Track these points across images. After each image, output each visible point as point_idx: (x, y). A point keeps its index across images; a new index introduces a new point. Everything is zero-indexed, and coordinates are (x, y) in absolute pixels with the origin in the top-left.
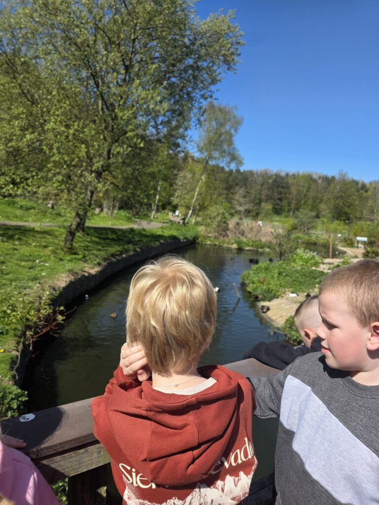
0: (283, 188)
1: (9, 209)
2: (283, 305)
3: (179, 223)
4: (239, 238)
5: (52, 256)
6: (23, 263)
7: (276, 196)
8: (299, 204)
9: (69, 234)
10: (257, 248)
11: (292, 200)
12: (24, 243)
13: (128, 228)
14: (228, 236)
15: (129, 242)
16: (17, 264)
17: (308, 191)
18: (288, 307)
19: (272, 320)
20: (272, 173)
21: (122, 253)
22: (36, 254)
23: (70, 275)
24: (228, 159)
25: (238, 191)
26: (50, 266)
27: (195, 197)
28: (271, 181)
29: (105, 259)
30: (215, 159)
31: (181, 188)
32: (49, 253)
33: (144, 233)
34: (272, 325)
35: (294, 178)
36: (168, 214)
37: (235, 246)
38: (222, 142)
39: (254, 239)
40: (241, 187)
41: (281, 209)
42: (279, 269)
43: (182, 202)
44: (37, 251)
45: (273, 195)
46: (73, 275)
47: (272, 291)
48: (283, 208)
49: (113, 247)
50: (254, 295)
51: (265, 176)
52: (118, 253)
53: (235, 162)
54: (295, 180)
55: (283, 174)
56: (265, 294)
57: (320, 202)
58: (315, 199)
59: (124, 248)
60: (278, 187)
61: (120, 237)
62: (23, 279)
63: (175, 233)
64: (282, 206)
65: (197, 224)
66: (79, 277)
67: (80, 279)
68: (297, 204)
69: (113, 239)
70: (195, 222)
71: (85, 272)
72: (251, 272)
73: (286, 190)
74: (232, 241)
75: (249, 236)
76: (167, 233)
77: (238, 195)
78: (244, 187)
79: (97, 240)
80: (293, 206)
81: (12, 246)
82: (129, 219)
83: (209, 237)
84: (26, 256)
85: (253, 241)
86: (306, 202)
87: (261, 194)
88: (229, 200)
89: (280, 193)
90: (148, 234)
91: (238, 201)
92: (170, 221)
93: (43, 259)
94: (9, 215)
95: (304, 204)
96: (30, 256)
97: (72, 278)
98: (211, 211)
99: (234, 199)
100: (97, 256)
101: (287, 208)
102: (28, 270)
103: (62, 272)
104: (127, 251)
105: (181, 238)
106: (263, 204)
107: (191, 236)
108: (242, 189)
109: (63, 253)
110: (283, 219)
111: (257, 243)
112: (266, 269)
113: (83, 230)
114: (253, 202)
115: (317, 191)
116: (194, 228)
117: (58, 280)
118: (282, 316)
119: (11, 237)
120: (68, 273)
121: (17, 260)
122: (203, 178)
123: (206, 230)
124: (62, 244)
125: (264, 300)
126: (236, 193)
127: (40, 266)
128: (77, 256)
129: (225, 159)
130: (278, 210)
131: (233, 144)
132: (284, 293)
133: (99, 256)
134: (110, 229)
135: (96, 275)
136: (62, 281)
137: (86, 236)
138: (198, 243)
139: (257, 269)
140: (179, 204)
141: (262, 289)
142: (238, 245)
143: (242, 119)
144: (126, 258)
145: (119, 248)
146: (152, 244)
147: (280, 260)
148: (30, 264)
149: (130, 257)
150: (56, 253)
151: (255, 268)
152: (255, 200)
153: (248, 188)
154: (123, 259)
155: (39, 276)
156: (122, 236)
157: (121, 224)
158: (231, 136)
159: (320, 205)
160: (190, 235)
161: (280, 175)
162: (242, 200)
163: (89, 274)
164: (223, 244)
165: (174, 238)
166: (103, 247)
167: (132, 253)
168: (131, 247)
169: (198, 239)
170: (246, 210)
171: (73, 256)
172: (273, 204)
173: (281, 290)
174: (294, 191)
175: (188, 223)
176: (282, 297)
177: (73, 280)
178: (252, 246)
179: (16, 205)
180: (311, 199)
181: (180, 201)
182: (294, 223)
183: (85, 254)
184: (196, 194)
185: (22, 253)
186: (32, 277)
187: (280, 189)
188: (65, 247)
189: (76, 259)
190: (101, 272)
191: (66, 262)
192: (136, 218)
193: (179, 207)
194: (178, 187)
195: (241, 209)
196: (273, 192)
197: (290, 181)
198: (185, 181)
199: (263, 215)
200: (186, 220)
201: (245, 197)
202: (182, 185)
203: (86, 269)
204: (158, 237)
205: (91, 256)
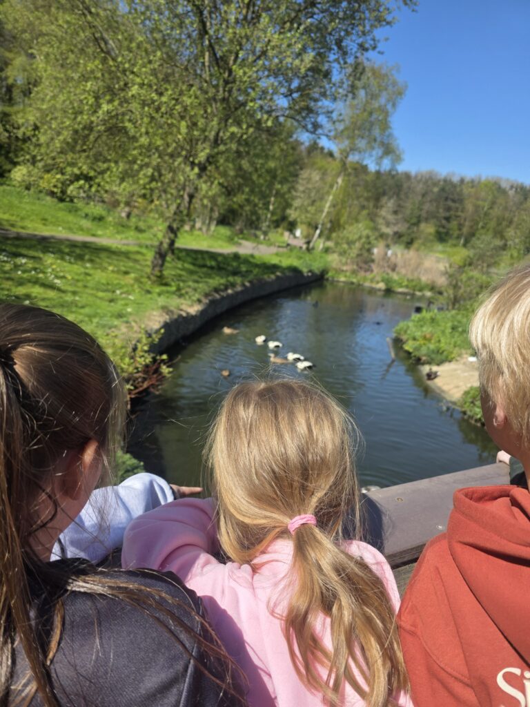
0: (454, 201)
1: (71, 218)
2: (459, 372)
3: (301, 248)
4: (388, 274)
5: (136, 286)
6: (101, 294)
7: (442, 213)
8: (475, 227)
9: (158, 256)
10: (414, 290)
11: (465, 220)
12: (97, 266)
13: (232, 253)
14: (372, 271)
15: (235, 273)
16: (92, 295)
17: (491, 208)
18: (466, 374)
19: (443, 391)
20: (439, 177)
21: (226, 288)
22: (116, 282)
23: (164, 314)
24: (379, 151)
25: (386, 203)
26: (135, 300)
27: (326, 210)
28: (436, 190)
29: (206, 295)
30: (360, 152)
31: (302, 195)
32: (132, 282)
33: (251, 260)
34: (444, 398)
35: (472, 187)
36: (282, 235)
37: (382, 286)
38: (372, 124)
39: (410, 277)
40: (390, 198)
41: (447, 234)
42: (452, 321)
43: (303, 217)
44: (116, 279)
45: (438, 212)
46: (167, 314)
47: (443, 352)
48: (451, 232)
49: (213, 278)
50: (415, 356)
51: (429, 180)
52: (222, 287)
53: (390, 157)
54: (473, 190)
55: (456, 179)
56: (433, 356)
57: (508, 226)
58: (500, 221)
59: (228, 281)
60: (446, 199)
61: (222, 265)
62: (105, 315)
63: (295, 263)
64: (449, 229)
65: (327, 250)
66: (175, 317)
67: (176, 320)
68: (471, 227)
69: (212, 268)
70: (323, 248)
71: (181, 310)
72: (411, 324)
73: (457, 205)
74: (378, 278)
75: (403, 271)
76: (285, 262)
77: (384, 209)
78: (395, 197)
79: (191, 267)
80: (465, 230)
81: (83, 270)
82: (230, 240)
83: (343, 271)
84: (103, 284)
85: (408, 280)
86: (486, 224)
87: (421, 210)
88: (372, 217)
89: (449, 209)
90: (259, 263)
91: (384, 218)
92: (288, 245)
93: (125, 289)
94: (72, 226)
95: (483, 227)
96: (108, 284)
97: (167, 318)
98: (350, 233)
99: (379, 216)
100: (195, 290)
101: (456, 233)
102: (107, 303)
103: (153, 309)
104: (233, 285)
105: (305, 270)
106: (423, 226)
107: (318, 269)
108: (392, 201)
109: (149, 283)
110: (448, 249)
111: (414, 283)
112: (433, 320)
113: (173, 252)
114: (408, 222)
115: (506, 208)
116: (321, 257)
117: (149, 319)
118: (457, 387)
119: (80, 258)
120: (161, 311)
121: (92, 289)
122: (340, 181)
123: (341, 261)
124: (148, 270)
125: (429, 363)
126: (382, 207)
127: (123, 299)
128: (168, 288)
129: (374, 153)
130: (443, 235)
131: (390, 128)
132: (460, 355)
133: (199, 290)
134: (207, 252)
135: (196, 316)
136: (156, 321)
137: (176, 260)
138: (327, 279)
139: (420, 320)
140: (299, 220)
141: (428, 348)
142: (387, 284)
143: (406, 87)
144: (232, 295)
145: (223, 281)
146: (266, 277)
147: (453, 308)
148: (109, 295)
149: (237, 293)
150: (141, 283)
151: (416, 319)
152: (411, 218)
153: (401, 199)
154: (228, 296)
155: (124, 312)
156: (224, 264)
157: (221, 246)
158: (387, 114)
159: (509, 230)
160: (317, 267)
161: (450, 180)
162: (391, 217)
163: (188, 313)
164: (364, 281)
165: (295, 271)
166: (201, 278)
167: (239, 288)
168: (238, 280)
169: (327, 273)
170: (396, 233)
171: (164, 288)
172: (436, 226)
173: (456, 350)
174: (470, 207)
175: (313, 248)
176: (457, 361)
177: (168, 321)
178: (407, 287)
179: (79, 213)
180: (495, 219)
181: (300, 216)
182: (469, 257)
183: (179, 285)
184: (328, 205)
185: (97, 279)
186: (116, 313)
187: (450, 203)
188: (152, 274)
189: (168, 292)
190: (202, 313)
191: (155, 296)
192: (239, 238)
193: (299, 224)
194: (298, 194)
195: (388, 231)
196: (438, 207)
197: (466, 191)
198: (310, 186)
199: (420, 241)
200: (311, 245)
201: (395, 212)
202: (304, 192)
203: (183, 307)
204: (273, 268)
205: (188, 290)
